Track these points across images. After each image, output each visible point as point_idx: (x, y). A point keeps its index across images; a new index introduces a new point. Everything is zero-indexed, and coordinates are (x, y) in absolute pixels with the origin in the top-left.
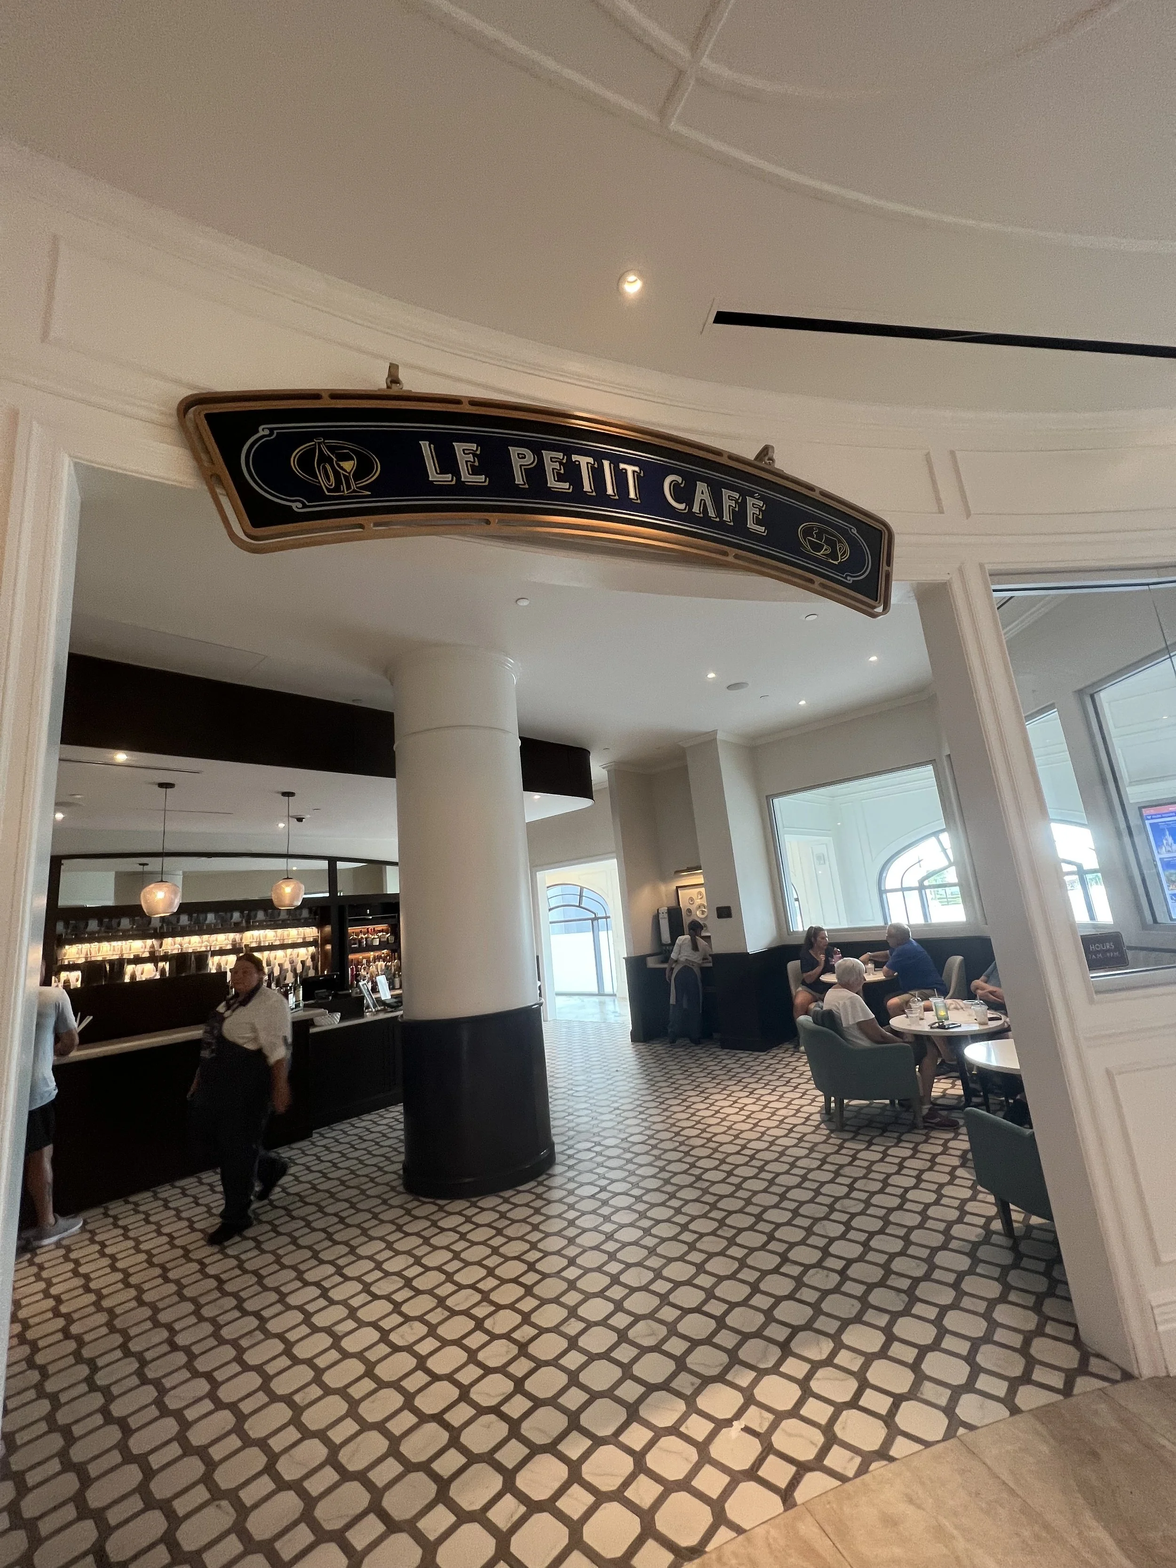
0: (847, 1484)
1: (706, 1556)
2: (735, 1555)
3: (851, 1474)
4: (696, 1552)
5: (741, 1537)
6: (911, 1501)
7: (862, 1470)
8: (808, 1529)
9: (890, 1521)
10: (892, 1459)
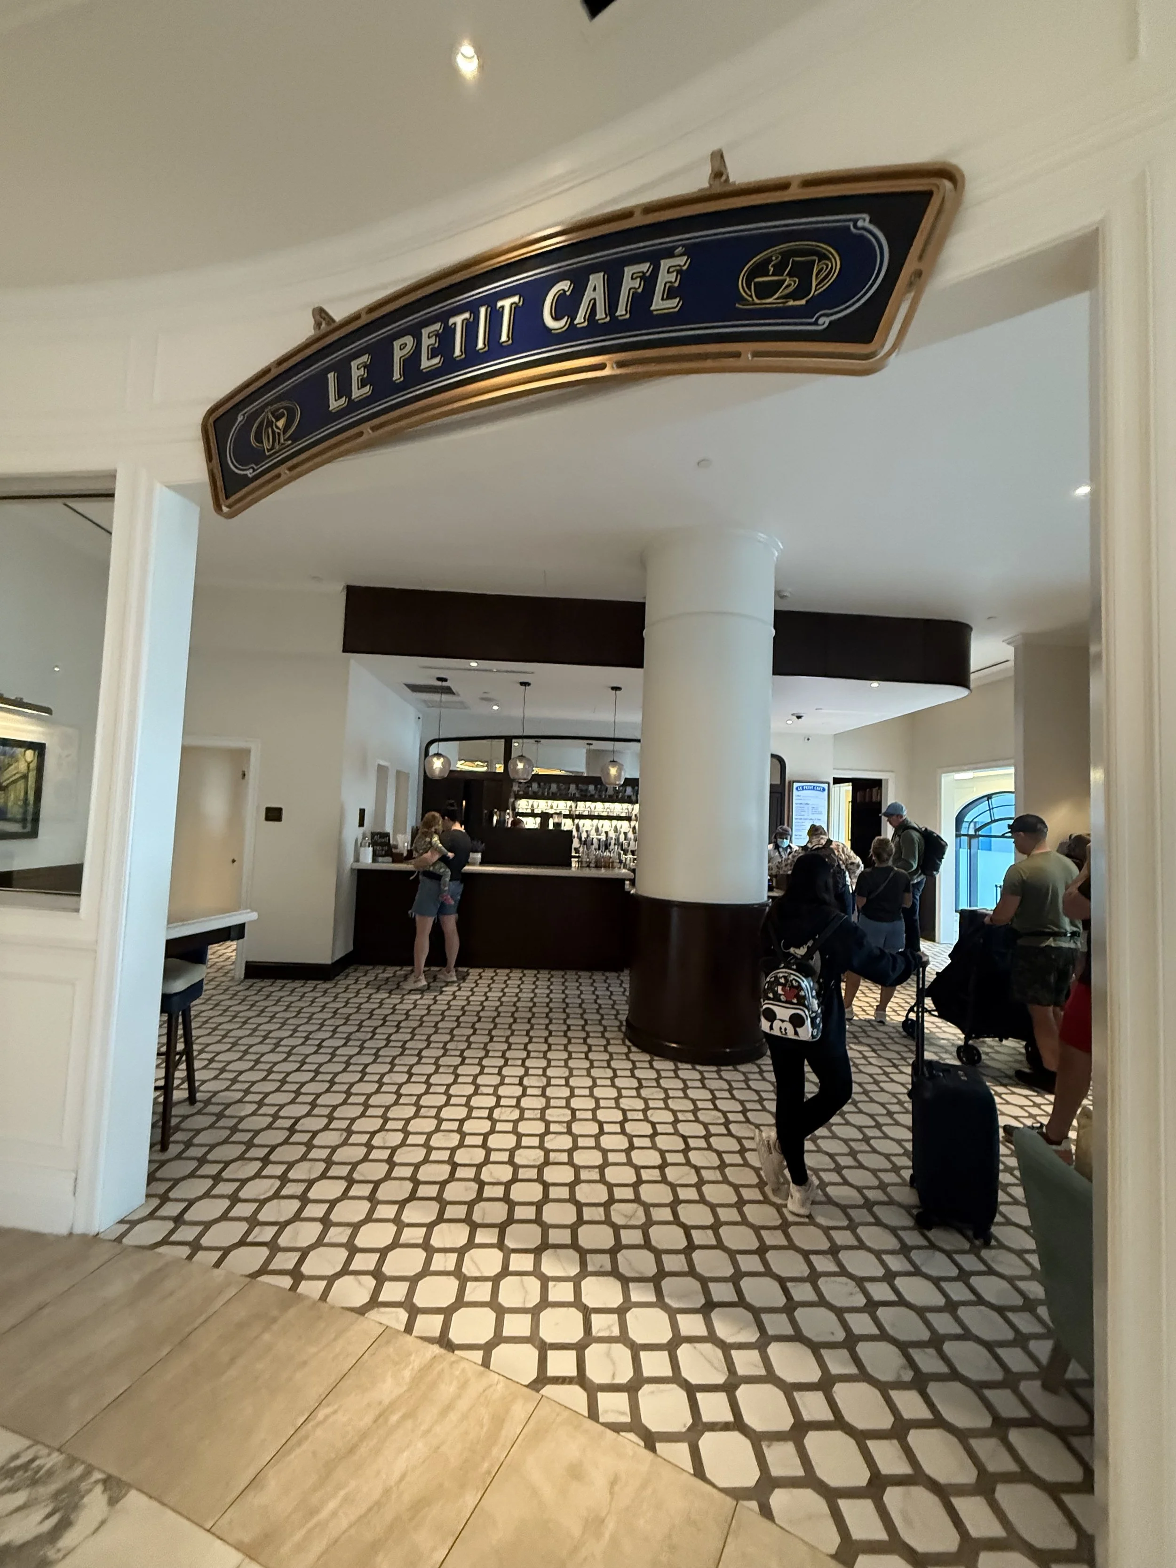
0: (589, 1422)
1: (451, 1354)
2: (463, 1370)
3: (602, 1419)
4: (451, 1347)
5: (482, 1368)
6: (613, 1483)
7: (617, 1428)
8: (520, 1410)
9: (576, 1472)
10: (653, 1450)
